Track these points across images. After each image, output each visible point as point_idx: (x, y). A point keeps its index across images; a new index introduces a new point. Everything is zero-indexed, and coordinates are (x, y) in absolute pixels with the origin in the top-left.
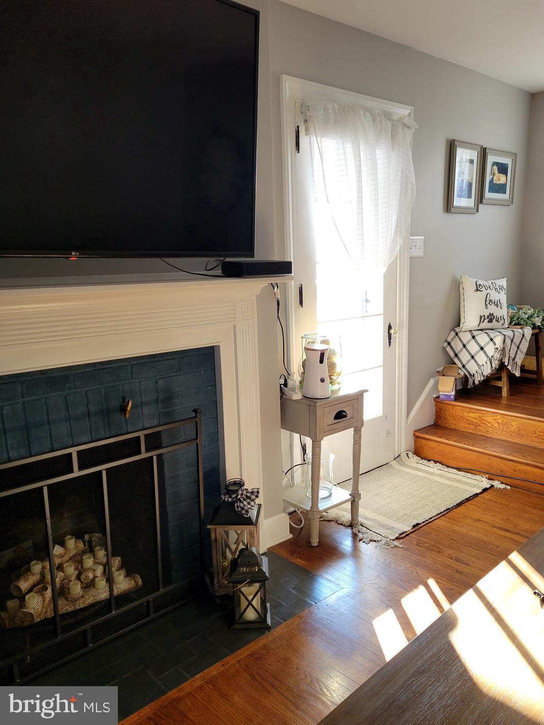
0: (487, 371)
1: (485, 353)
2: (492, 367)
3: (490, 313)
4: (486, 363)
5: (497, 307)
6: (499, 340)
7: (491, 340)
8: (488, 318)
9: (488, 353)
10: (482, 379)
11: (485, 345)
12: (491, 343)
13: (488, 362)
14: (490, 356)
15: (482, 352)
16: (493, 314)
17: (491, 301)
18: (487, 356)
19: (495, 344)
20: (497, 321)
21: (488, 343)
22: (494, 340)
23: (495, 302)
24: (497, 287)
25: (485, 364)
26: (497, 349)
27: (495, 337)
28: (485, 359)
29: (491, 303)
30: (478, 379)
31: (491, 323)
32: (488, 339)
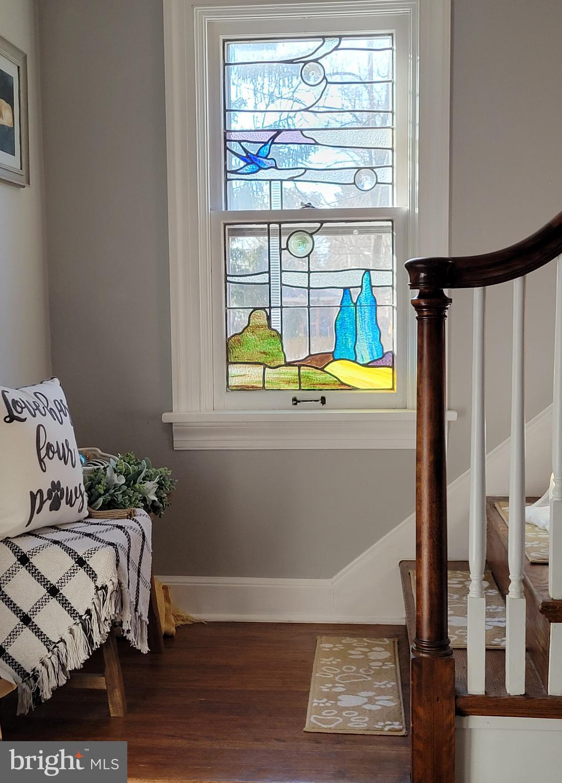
0: (77, 656)
1: (65, 603)
2: (90, 641)
3: (53, 482)
4: (71, 632)
5: (66, 463)
6: (102, 562)
7: (81, 562)
8: (49, 498)
9: (74, 604)
10: (63, 681)
11: (62, 581)
12: (81, 572)
13: (78, 630)
14: (82, 612)
15: (54, 603)
16: (59, 482)
17: (49, 446)
18: (72, 612)
19: (93, 576)
20: (70, 503)
21: (71, 574)
22: (91, 563)
23: (58, 451)
24: (51, 405)
25: (67, 637)
26: (105, 588)
27: (91, 553)
28: (68, 621)
29: (51, 454)
30: (48, 685)
31: (57, 509)
32: (70, 562)
